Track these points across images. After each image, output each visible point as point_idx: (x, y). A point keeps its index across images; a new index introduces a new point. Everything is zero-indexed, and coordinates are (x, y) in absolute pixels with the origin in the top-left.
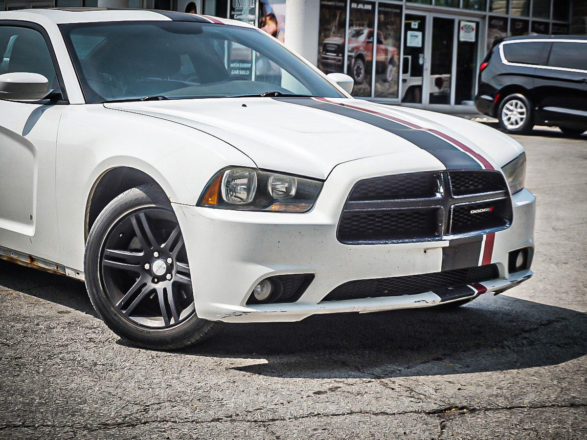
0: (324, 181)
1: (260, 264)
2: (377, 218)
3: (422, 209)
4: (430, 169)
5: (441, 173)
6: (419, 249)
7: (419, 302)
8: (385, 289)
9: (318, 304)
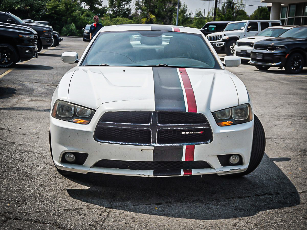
0: (96, 110)
1: (63, 146)
2: (120, 131)
3: (138, 129)
4: (146, 110)
5: (152, 112)
6: (138, 149)
7: (140, 174)
8: (128, 166)
9: (90, 168)
